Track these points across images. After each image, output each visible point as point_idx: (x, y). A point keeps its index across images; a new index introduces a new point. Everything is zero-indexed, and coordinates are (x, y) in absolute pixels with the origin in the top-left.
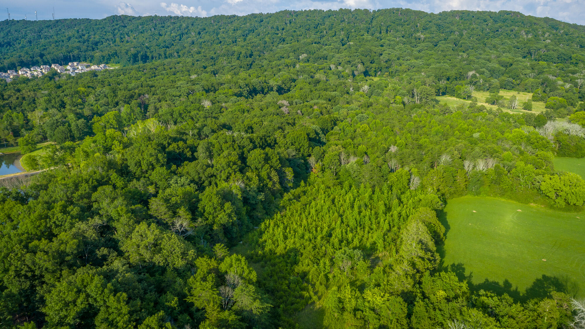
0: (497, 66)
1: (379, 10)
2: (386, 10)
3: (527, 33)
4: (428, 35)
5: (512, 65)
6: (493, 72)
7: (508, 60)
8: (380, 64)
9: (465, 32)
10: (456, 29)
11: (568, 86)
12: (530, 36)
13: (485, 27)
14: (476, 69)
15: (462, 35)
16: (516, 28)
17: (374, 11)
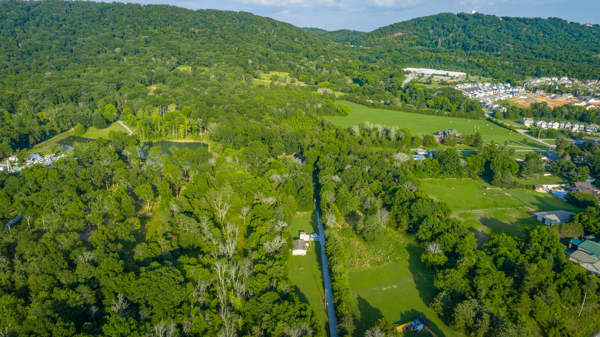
0: (260, 55)
1: (149, 6)
2: (156, 6)
3: (262, 29)
4: (201, 30)
5: (267, 55)
6: (260, 60)
7: (264, 51)
8: (185, 56)
9: (224, 28)
10: (216, 25)
11: (303, 68)
12: (264, 32)
13: (235, 24)
14: (250, 58)
15: (222, 30)
16: (255, 26)
17: (144, 6)
